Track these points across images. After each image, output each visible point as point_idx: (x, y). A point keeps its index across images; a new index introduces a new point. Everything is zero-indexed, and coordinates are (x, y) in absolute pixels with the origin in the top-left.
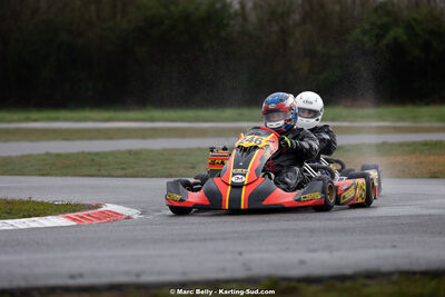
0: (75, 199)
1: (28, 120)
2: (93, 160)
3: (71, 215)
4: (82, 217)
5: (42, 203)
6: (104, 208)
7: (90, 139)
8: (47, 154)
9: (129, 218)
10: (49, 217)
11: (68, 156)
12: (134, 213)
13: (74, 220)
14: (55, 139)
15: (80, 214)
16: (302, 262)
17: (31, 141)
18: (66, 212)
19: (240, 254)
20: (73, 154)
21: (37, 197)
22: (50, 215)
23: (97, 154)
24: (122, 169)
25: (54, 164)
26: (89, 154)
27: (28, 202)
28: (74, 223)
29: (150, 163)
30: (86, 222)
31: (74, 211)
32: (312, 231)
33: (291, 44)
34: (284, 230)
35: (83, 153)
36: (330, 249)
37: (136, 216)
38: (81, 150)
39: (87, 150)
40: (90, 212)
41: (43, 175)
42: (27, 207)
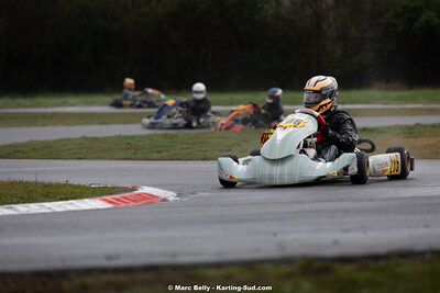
0: (111, 182)
1: (64, 104)
2: (129, 143)
3: (108, 198)
4: (118, 200)
5: (79, 186)
6: (140, 191)
7: (127, 123)
8: (84, 137)
9: (165, 200)
10: (86, 200)
11: (105, 140)
12: (171, 196)
13: (111, 202)
14: (91, 123)
15: (117, 196)
16: (336, 242)
17: (68, 125)
18: (102, 194)
19: (275, 234)
20: (110, 138)
21: (75, 181)
22: (87, 197)
23: (133, 137)
24: (159, 152)
25: (91, 148)
26: (126, 137)
27: (64, 185)
28: (110, 206)
29: (185, 146)
30: (123, 205)
31: (111, 194)
32: (346, 211)
33: (325, 27)
34: (319, 212)
35: (120, 136)
36: (363, 229)
37: (171, 199)
38: (117, 134)
39: (123, 134)
40: (126, 195)
41: (80, 159)
42: (64, 190)
